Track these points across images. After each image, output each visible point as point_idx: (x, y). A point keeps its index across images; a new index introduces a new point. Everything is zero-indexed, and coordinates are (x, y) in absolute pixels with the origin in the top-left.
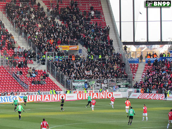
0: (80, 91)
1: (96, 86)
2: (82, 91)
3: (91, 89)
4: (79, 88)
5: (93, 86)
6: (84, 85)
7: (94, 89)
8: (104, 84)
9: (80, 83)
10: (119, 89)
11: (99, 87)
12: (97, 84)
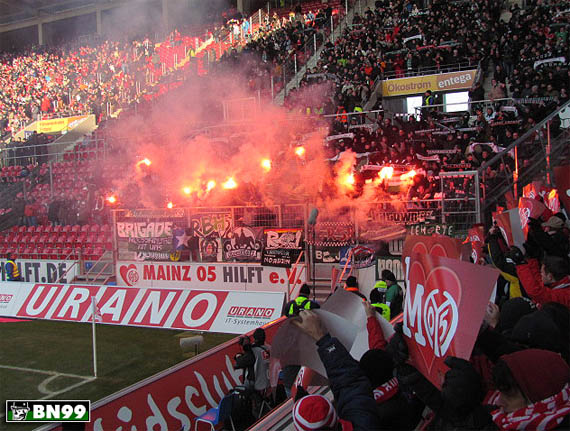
0: (149, 264)
1: (233, 242)
2: (161, 268)
3: (206, 259)
4: (147, 250)
5: (219, 240)
6: (169, 234)
7: (225, 260)
8: (280, 235)
9: (152, 224)
10: (379, 266)
11: (252, 249)
12: (238, 231)
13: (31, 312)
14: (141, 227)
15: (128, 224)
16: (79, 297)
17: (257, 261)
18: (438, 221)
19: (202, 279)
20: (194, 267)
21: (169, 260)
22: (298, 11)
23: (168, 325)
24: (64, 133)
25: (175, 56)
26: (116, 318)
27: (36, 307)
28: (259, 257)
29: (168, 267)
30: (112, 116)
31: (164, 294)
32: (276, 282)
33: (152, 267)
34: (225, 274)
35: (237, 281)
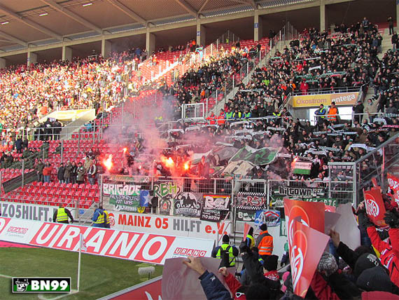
0: (123, 213)
1: (182, 202)
2: (131, 217)
3: (161, 213)
4: (123, 204)
5: (172, 200)
6: (138, 194)
7: (175, 214)
8: (215, 199)
9: (127, 186)
10: (283, 225)
11: (194, 208)
12: (186, 195)
13: (40, 241)
14: (120, 188)
15: (110, 185)
16: (72, 233)
17: (198, 217)
18: (326, 196)
19: (158, 227)
20: (153, 217)
21: (137, 212)
22: (238, 46)
23: (132, 258)
24: (74, 120)
25: (152, 72)
26: (97, 250)
27: (43, 238)
28: (199, 214)
29: (136, 217)
30: (107, 110)
31: (131, 235)
32: (210, 232)
33: (125, 216)
34: (175, 224)
35: (182, 230)
